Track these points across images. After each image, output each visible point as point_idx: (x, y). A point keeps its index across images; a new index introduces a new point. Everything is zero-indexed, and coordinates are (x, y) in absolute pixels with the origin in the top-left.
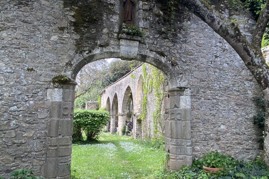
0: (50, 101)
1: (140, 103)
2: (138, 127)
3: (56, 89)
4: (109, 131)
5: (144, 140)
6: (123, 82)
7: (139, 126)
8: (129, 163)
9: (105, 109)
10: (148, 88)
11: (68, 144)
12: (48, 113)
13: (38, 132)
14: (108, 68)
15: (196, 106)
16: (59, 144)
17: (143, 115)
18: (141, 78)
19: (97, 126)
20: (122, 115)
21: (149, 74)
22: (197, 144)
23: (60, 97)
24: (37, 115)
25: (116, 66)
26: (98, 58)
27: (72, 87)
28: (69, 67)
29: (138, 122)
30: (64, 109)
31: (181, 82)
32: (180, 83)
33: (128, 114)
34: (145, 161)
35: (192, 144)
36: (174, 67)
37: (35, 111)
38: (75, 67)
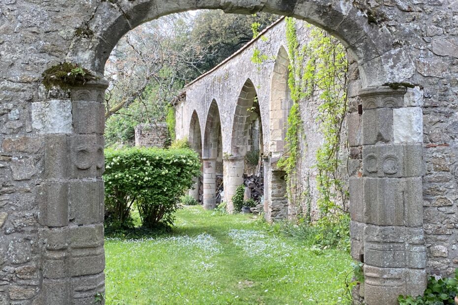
0: (42, 133)
1: (281, 126)
2: (277, 190)
3: (54, 102)
4: (200, 201)
5: (295, 226)
6: (232, 70)
7: (280, 187)
8: (255, 288)
9: (188, 145)
10: (303, 84)
11: (94, 243)
12: (39, 164)
13: (15, 214)
14: (191, 29)
15: (438, 136)
16: (72, 245)
17: (290, 159)
18: (283, 56)
19: (168, 190)
20: (233, 160)
21: (304, 45)
22: (439, 237)
23: (67, 122)
24: (11, 170)
25: (212, 25)
26: (161, 10)
27: (94, 94)
28: (84, 40)
29: (277, 178)
30: (77, 155)
31: (395, 71)
32: (392, 73)
33: (248, 155)
34: (296, 281)
35: (426, 238)
36: (375, 25)
37: (4, 161)
38: (101, 40)
